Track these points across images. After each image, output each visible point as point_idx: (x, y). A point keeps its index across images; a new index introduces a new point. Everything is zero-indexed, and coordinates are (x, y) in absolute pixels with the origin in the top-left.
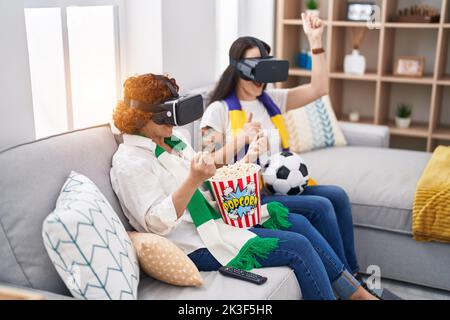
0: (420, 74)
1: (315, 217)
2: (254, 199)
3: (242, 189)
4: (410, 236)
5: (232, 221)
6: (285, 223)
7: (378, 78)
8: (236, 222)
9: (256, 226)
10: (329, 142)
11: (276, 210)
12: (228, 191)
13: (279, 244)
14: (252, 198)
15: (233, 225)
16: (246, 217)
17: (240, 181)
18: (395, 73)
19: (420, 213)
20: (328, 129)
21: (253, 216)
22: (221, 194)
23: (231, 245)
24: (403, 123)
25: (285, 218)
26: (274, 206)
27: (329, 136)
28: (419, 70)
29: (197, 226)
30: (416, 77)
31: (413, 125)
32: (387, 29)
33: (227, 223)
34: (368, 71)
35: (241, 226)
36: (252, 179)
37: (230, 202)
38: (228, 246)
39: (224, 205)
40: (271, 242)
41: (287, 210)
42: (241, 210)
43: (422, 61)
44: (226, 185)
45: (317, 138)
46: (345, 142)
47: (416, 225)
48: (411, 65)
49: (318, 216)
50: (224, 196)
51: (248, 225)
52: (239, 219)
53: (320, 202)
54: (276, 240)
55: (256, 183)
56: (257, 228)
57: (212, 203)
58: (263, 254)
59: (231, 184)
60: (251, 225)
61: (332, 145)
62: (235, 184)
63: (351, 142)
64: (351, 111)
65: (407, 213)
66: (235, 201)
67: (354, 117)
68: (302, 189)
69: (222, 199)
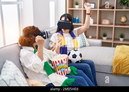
0: (109, 24)
1: (85, 70)
2: (66, 66)
3: (62, 63)
4: (112, 74)
5: (59, 73)
6: (76, 73)
7: (97, 25)
8: (61, 74)
9: (67, 74)
10: (85, 45)
11: (73, 69)
12: (58, 64)
13: (75, 80)
14: (66, 65)
15: (60, 74)
16: (64, 72)
17: (62, 61)
18: (102, 24)
19: (115, 67)
20: (84, 41)
21: (66, 71)
22: (55, 65)
23: (60, 81)
24: (105, 38)
25: (76, 71)
26: (72, 68)
27: (84, 43)
28: (109, 23)
29: (48, 75)
30: (108, 25)
31: (107, 39)
32: (99, 11)
33: (58, 74)
34: (94, 23)
35: (62, 75)
36: (65, 60)
37: (58, 67)
38: (59, 82)
39: (57, 68)
40: (73, 80)
41: (76, 69)
42: (62, 70)
43: (109, 20)
44: (57, 62)
45: (81, 44)
46: (89, 45)
47: (114, 71)
48: (106, 21)
49: (86, 70)
50: (57, 65)
51: (64, 74)
52: (62, 73)
53: (86, 66)
54: (74, 79)
55: (66, 60)
56: (67, 75)
57: (53, 67)
58: (70, 84)
59: (59, 61)
60: (66, 74)
61: (85, 46)
62: (60, 61)
63: (91, 45)
64: (89, 35)
65: (111, 67)
66: (60, 67)
67: (90, 37)
68: (80, 61)
69: (56, 66)
